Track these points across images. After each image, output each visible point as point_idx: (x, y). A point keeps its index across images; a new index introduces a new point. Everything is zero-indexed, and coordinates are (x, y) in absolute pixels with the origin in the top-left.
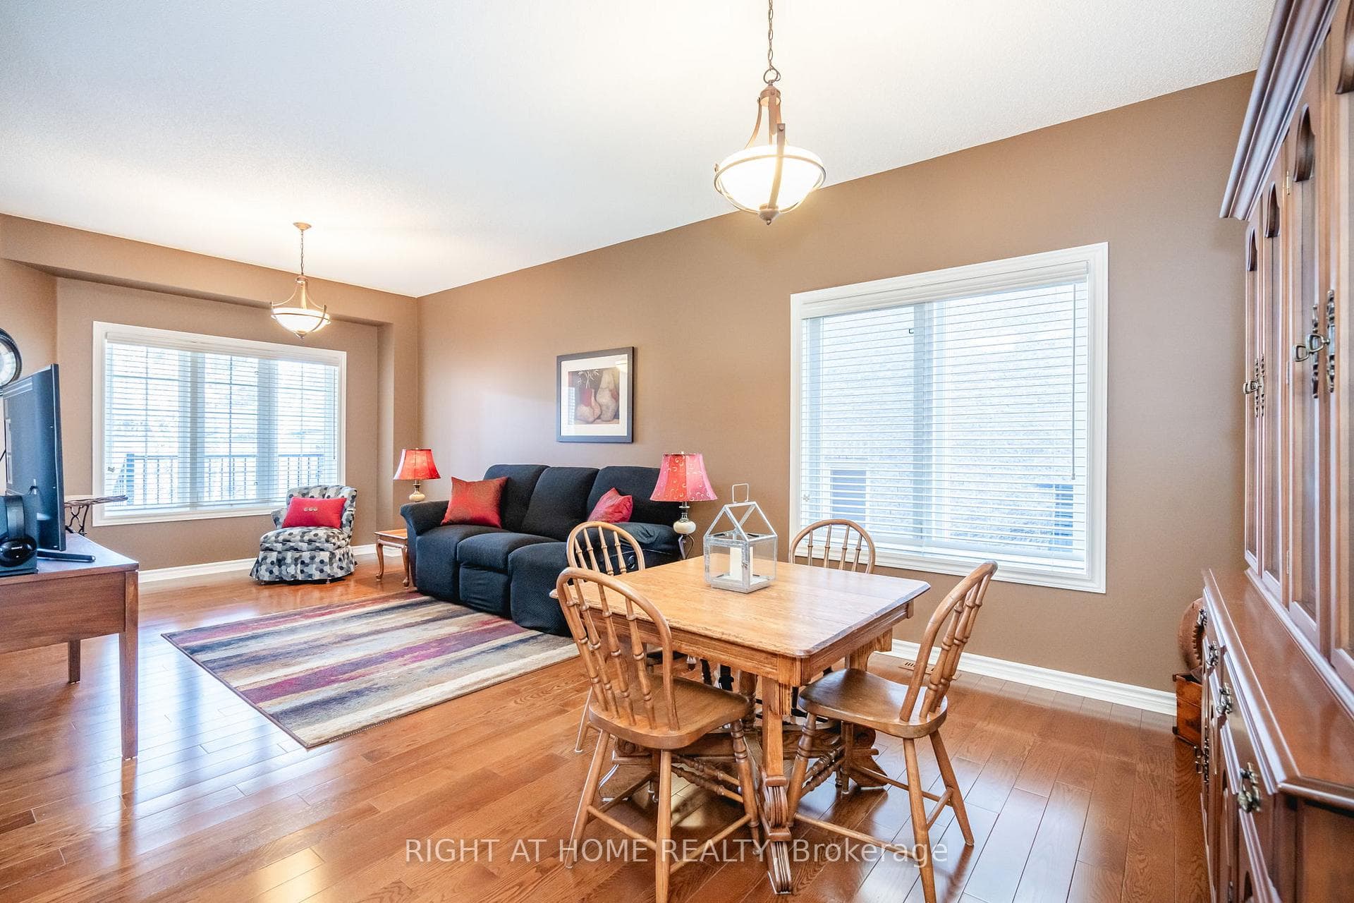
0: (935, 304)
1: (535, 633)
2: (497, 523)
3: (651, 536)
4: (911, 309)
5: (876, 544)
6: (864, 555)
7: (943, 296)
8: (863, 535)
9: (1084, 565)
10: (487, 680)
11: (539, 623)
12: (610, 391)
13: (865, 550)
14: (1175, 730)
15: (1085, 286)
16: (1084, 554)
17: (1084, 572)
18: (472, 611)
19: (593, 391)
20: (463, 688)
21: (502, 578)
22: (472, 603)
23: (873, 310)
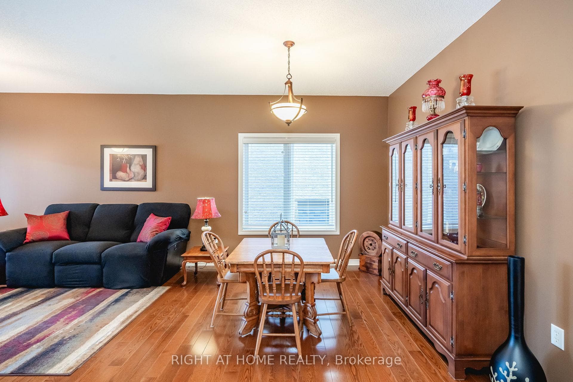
0: (291, 144)
1: (126, 290)
2: (68, 238)
3: (185, 234)
4: (283, 145)
5: (298, 227)
6: (295, 232)
7: (294, 143)
8: (293, 225)
9: (334, 227)
10: (131, 316)
11: (127, 285)
12: (140, 165)
13: (295, 229)
14: (359, 269)
15: (334, 145)
16: (334, 224)
17: (334, 229)
18: (67, 289)
19: (128, 165)
20: (123, 322)
21: (96, 267)
22: (67, 284)
23: (270, 144)
